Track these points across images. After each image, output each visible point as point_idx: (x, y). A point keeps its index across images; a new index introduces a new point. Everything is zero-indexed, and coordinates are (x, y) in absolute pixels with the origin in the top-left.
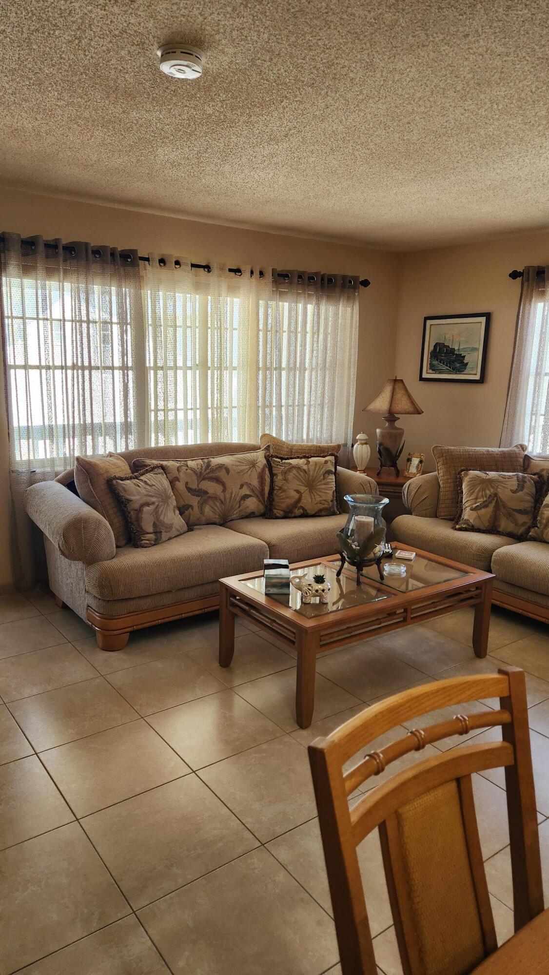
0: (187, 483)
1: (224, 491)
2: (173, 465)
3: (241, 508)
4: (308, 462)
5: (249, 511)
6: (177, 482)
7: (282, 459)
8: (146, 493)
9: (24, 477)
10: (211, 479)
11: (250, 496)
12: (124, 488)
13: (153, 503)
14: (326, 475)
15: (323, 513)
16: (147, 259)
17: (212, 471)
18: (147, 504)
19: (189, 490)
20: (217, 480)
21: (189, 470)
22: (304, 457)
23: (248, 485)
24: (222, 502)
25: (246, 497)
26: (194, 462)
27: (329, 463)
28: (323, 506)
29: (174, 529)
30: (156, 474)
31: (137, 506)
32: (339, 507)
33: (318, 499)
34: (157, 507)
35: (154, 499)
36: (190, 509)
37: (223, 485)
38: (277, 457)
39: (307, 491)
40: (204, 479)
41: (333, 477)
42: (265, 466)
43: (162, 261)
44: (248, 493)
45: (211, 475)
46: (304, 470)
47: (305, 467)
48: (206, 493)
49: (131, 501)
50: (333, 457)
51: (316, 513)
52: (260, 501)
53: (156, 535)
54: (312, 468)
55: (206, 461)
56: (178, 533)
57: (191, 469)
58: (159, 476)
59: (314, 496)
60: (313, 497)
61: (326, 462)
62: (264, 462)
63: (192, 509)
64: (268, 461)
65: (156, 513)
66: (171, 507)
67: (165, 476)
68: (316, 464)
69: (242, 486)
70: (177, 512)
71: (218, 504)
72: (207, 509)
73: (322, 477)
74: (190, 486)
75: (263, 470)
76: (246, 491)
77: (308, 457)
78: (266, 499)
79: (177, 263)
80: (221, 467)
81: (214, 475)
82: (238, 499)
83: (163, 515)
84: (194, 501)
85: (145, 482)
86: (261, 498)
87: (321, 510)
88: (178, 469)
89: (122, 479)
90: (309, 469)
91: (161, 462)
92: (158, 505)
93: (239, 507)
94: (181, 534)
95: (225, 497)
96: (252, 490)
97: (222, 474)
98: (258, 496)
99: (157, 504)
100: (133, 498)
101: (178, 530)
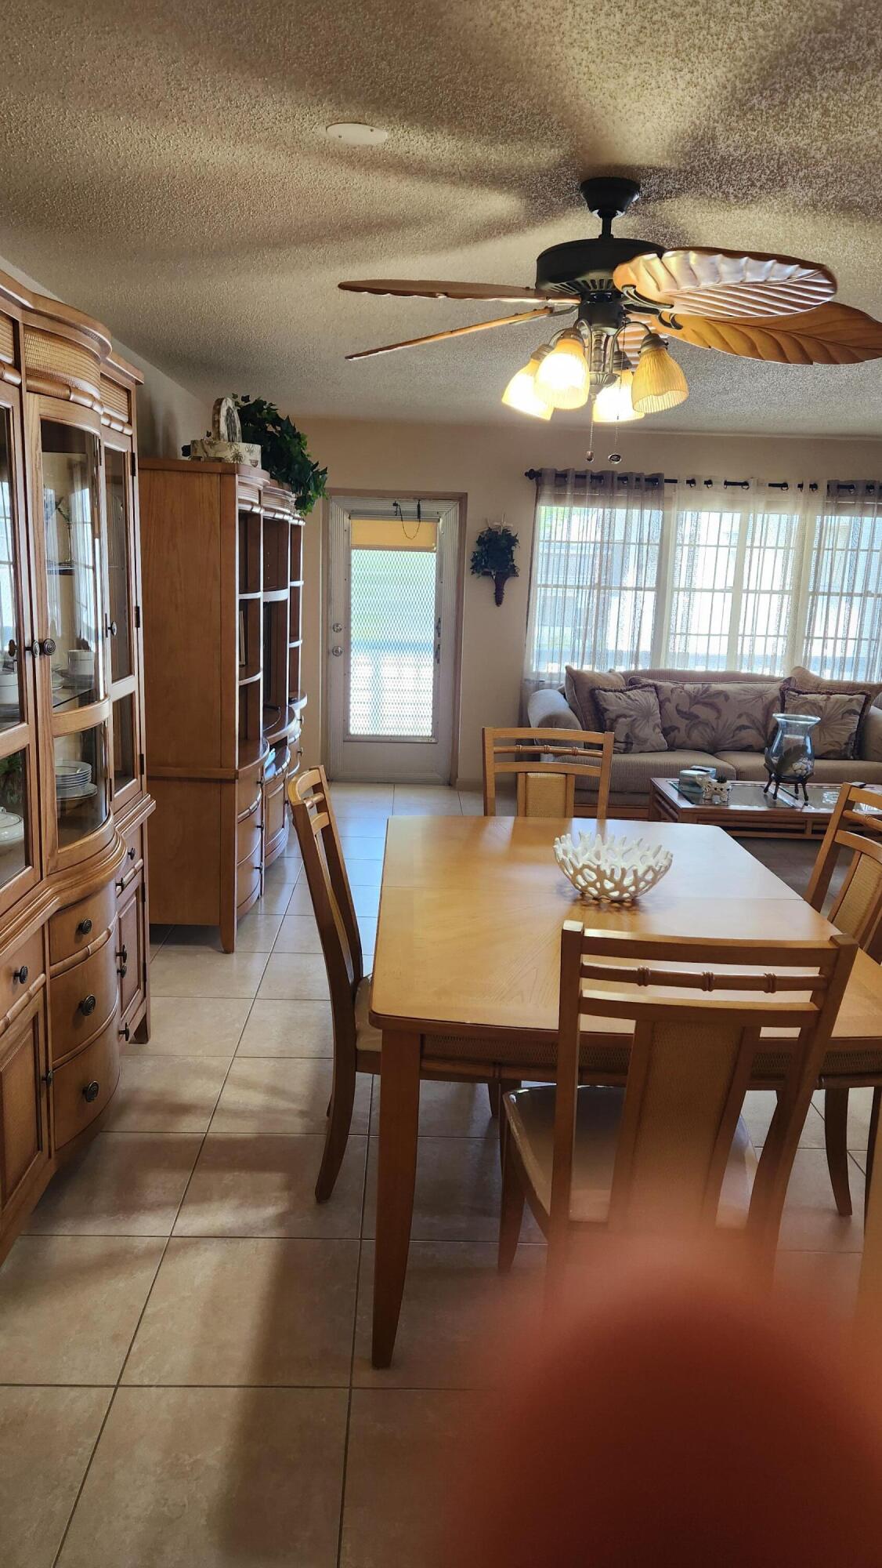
0: (678, 705)
1: (718, 718)
2: (667, 686)
3: (735, 739)
4: (829, 698)
5: (745, 743)
6: (667, 703)
7: (799, 693)
8: (625, 705)
9: (532, 685)
10: (706, 704)
11: (748, 727)
12: (603, 698)
13: (630, 716)
14: (847, 715)
15: (832, 756)
16: (675, 481)
17: (710, 696)
18: (625, 716)
19: (679, 711)
20: (712, 706)
21: (683, 693)
22: (827, 693)
23: (748, 715)
24: (714, 729)
25: (743, 727)
26: (692, 686)
27: (854, 702)
28: (833, 748)
29: (648, 744)
30: (645, 691)
31: (612, 716)
32: (856, 751)
33: (829, 739)
34: (634, 720)
35: (632, 713)
36: (676, 731)
37: (719, 711)
38: (794, 690)
39: (818, 730)
40: (696, 703)
41: (857, 718)
42: (777, 698)
43: (691, 482)
44: (746, 723)
45: (706, 700)
46: (821, 708)
47: (822, 704)
48: (697, 717)
49: (608, 710)
50: (864, 697)
51: (823, 754)
52: (760, 734)
53: (627, 745)
54: (830, 705)
55: (706, 686)
56: (653, 750)
57: (686, 692)
58: (649, 694)
59: (824, 735)
60: (823, 737)
61: (851, 700)
62: (777, 693)
63: (679, 731)
64: (782, 694)
65: (632, 725)
66: (651, 724)
67: (655, 694)
68: (837, 701)
69: (740, 716)
70: (658, 730)
71: (708, 730)
72: (695, 734)
73: (840, 716)
74: (679, 708)
75: (772, 703)
76: (744, 721)
77: (831, 694)
78: (769, 734)
79: (708, 483)
80: (719, 693)
81: (711, 701)
82: (733, 728)
83: (639, 729)
84: (682, 724)
85: (629, 697)
86: (762, 732)
87: (829, 752)
88: (672, 691)
89: (605, 691)
90: (826, 705)
91: (656, 682)
92: (635, 719)
93: (733, 737)
94: (657, 751)
95: (718, 725)
96: (753, 722)
97: (720, 701)
98: (758, 729)
99: (635, 717)
100: (610, 708)
101: (654, 747)
